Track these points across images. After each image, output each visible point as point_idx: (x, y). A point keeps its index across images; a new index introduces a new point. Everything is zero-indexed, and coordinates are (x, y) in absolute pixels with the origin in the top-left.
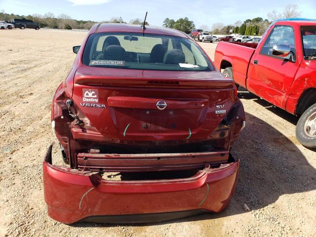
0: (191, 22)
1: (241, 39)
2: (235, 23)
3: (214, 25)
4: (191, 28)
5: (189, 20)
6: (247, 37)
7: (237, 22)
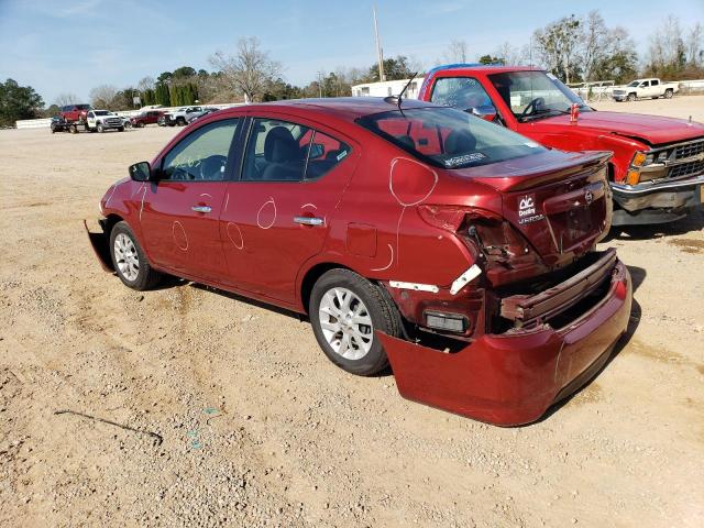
0: (29, 90)
1: (183, 114)
2: (141, 84)
3: (94, 91)
4: (32, 103)
5: (20, 85)
6: (195, 110)
7: (145, 81)
